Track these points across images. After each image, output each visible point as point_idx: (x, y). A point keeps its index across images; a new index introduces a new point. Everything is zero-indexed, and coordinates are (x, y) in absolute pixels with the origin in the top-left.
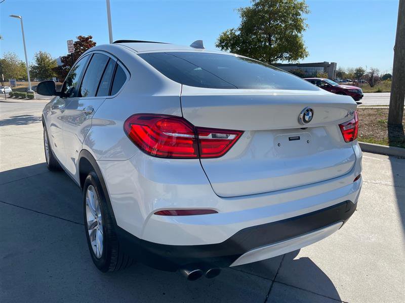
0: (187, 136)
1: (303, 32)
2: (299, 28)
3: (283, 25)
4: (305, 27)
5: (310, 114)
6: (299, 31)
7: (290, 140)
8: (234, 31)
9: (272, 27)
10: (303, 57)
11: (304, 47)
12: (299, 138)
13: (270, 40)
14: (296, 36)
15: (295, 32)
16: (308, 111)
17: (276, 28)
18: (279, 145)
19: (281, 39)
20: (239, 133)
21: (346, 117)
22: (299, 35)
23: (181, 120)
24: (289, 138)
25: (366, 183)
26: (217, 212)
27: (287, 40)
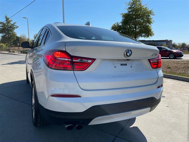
0: (67, 59)
1: (151, 24)
2: (149, 22)
3: (142, 21)
4: (152, 22)
5: (130, 52)
6: (150, 24)
7: (121, 65)
8: (118, 23)
9: (137, 22)
10: (152, 36)
11: (152, 31)
12: (126, 65)
13: (135, 28)
14: (148, 26)
15: (148, 24)
16: (128, 50)
17: (139, 22)
18: (115, 67)
19: (141, 27)
20: (93, 60)
21: (152, 56)
22: (150, 25)
23: (65, 52)
24: (121, 64)
25: (176, 95)
26: (81, 97)
27: (143, 27)
